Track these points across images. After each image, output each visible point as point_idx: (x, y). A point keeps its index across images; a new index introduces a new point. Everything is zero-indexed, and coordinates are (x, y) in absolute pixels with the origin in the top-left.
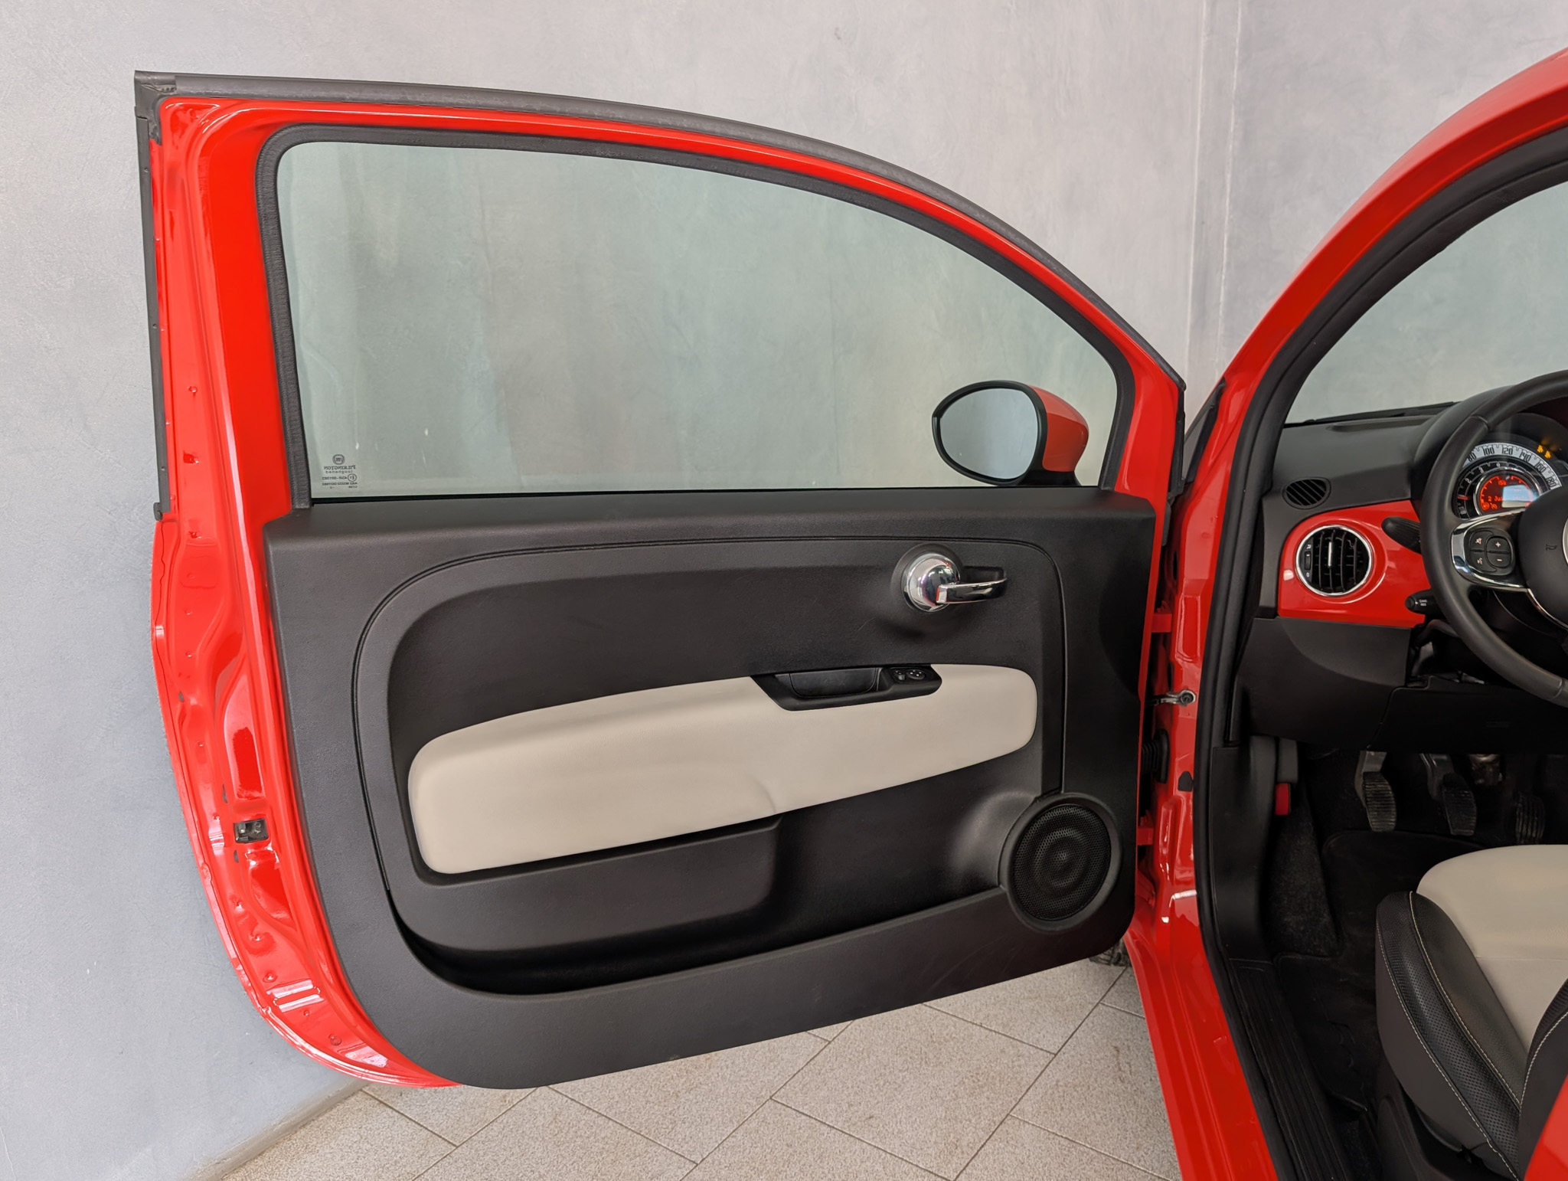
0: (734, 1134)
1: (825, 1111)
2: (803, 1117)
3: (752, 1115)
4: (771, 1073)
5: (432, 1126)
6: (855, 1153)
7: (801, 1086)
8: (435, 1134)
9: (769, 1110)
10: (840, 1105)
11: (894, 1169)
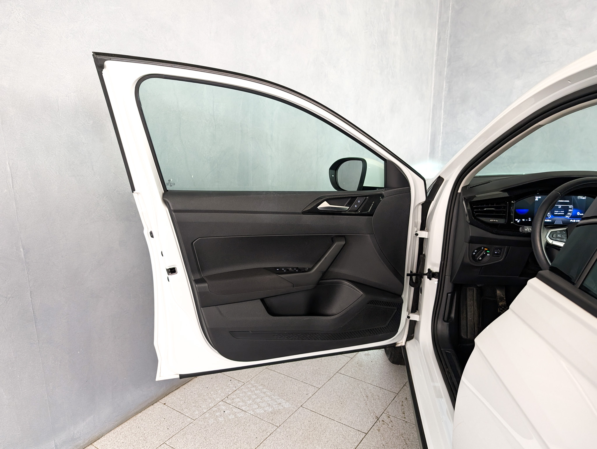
0: (290, 417)
1: (320, 410)
2: (314, 412)
3: (295, 411)
4: (300, 398)
5: (185, 413)
6: (332, 424)
7: (311, 402)
8: (186, 416)
9: (301, 410)
10: (325, 409)
11: (346, 430)
